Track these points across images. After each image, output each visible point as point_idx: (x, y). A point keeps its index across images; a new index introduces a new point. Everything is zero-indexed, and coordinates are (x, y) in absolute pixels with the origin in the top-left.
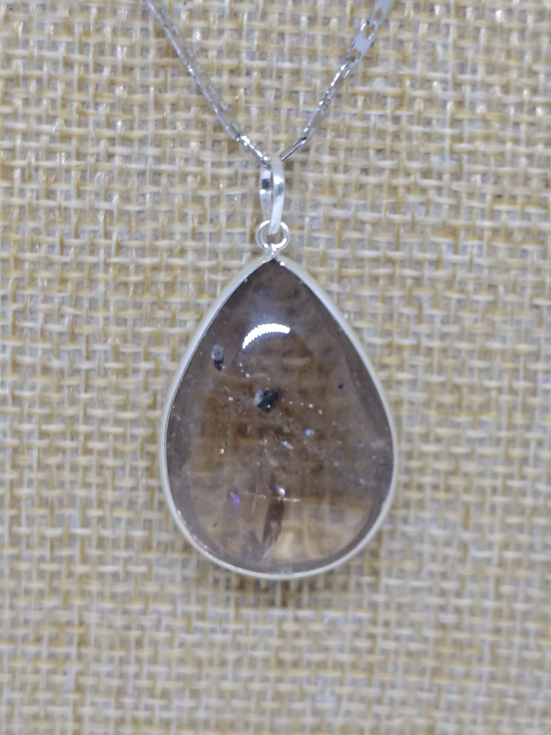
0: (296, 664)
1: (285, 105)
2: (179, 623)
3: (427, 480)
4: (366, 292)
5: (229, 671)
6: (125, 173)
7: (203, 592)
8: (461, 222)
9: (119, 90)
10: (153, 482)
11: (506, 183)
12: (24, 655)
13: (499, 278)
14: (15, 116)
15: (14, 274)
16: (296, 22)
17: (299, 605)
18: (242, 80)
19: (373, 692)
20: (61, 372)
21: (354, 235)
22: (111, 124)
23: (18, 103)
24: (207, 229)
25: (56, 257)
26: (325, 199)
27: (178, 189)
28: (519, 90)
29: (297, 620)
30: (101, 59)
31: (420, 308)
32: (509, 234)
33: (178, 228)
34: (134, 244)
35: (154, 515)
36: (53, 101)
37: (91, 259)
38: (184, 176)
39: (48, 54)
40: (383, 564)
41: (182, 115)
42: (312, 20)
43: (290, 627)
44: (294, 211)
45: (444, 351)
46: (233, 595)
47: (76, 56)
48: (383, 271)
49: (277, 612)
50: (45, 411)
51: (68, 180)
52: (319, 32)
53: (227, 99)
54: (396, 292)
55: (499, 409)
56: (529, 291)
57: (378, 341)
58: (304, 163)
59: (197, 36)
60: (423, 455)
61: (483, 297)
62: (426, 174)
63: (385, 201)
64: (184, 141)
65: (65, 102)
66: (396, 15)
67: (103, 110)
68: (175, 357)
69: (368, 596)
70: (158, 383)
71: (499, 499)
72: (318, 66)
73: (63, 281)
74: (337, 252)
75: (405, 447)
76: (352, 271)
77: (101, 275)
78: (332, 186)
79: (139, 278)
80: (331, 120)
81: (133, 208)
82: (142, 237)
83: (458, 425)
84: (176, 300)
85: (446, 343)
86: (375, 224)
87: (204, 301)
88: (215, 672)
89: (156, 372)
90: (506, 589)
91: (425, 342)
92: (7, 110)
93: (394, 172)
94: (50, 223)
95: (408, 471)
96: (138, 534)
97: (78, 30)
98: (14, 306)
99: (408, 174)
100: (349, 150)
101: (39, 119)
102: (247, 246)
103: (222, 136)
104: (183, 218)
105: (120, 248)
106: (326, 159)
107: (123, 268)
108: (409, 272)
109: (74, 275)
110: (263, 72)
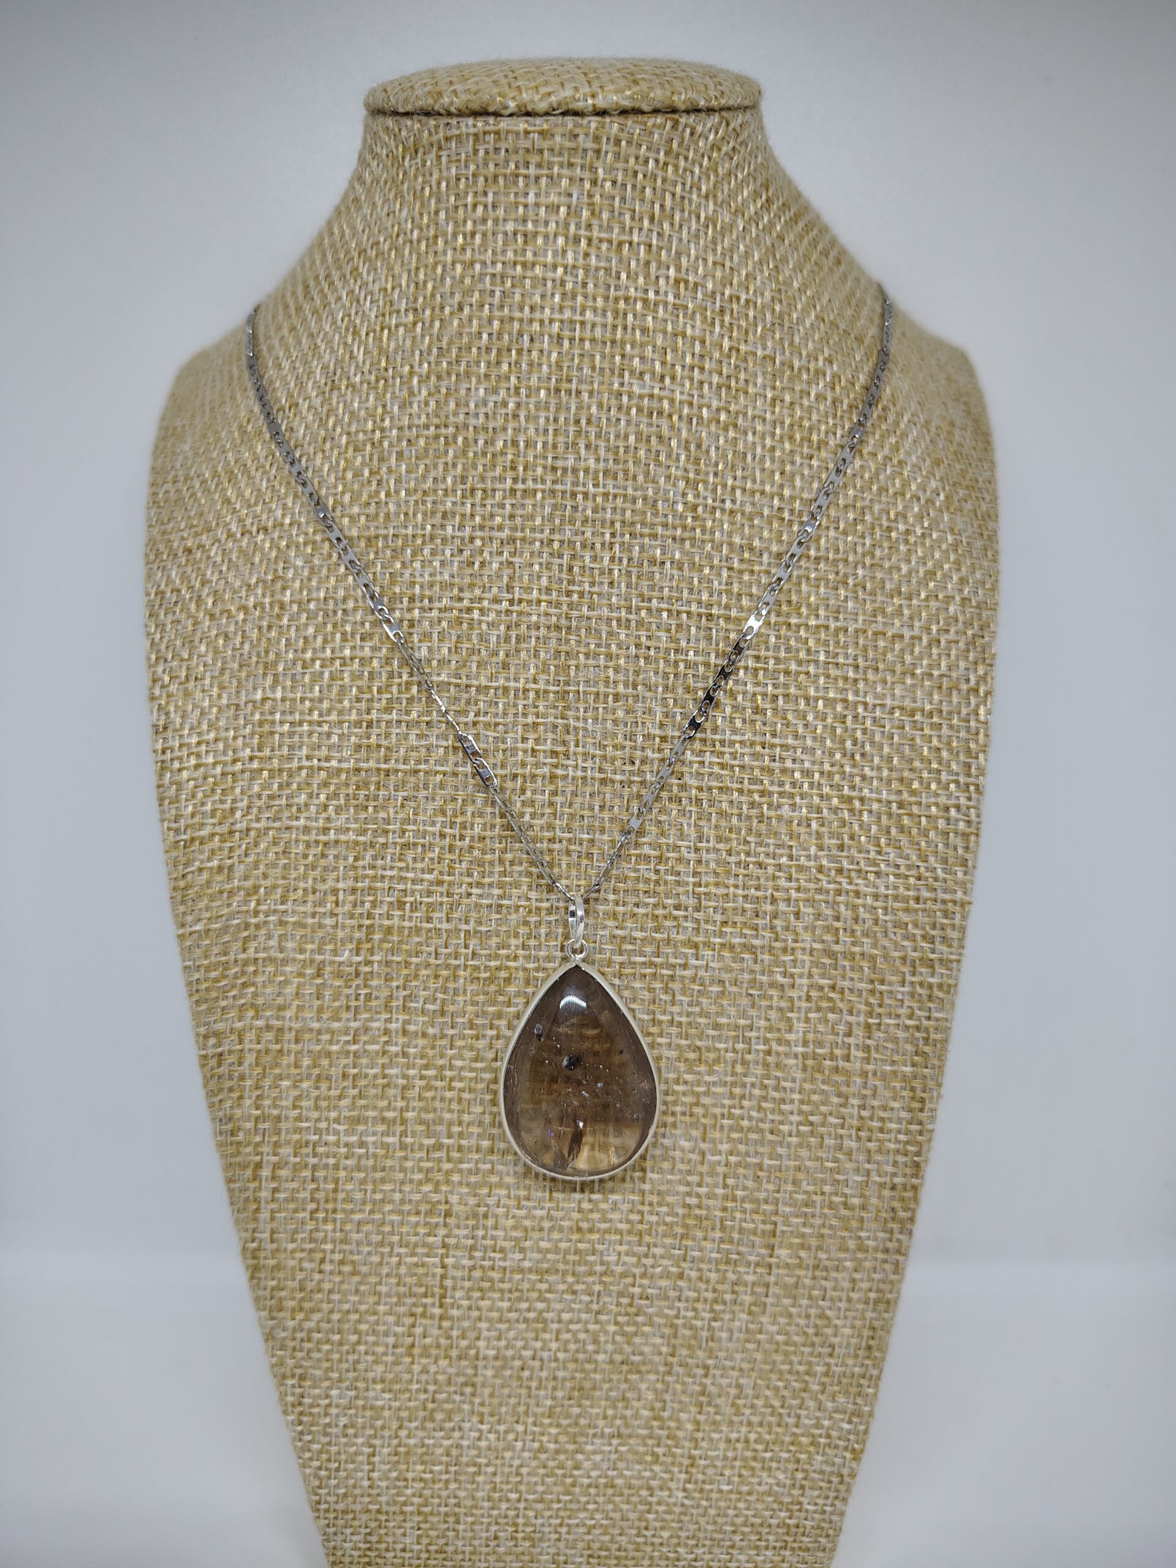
0: (591, 1231)
1: (585, 862)
2: (513, 1203)
3: (678, 1109)
4: (637, 985)
5: (545, 1234)
6: (477, 905)
7: (527, 1182)
8: (700, 939)
9: (476, 853)
10: (495, 1109)
11: (730, 913)
12: (408, 1223)
13: (725, 976)
14: (407, 868)
15: (405, 972)
16: (592, 809)
17: (592, 1192)
18: (557, 846)
19: (644, 1249)
20: (435, 1036)
21: (630, 947)
22: (470, 875)
23: (410, 861)
24: (532, 942)
25: (432, 961)
26: (611, 923)
27: (514, 916)
28: (738, 853)
29: (590, 1201)
30: (464, 832)
31: (674, 995)
32: (732, 947)
33: (513, 942)
34: (484, 952)
35: (495, 1131)
36: (432, 859)
37: (457, 962)
38: (517, 908)
39: (430, 829)
40: (648, 1164)
41: (517, 868)
42: (602, 808)
43: (586, 1206)
44: (590, 931)
45: (690, 1024)
46: (548, 1184)
47: (448, 830)
48: (648, 971)
49: (577, 1196)
50: (424, 1062)
51: (441, 911)
52: (606, 815)
53: (547, 858)
54: (657, 985)
55: (725, 1062)
56: (745, 985)
57: (646, 1017)
58: (597, 900)
59: (527, 818)
60: (674, 1092)
61: (715, 989)
62: (677, 907)
63: (650, 924)
64: (517, 885)
65: (440, 860)
66: (657, 805)
67: (464, 865)
68: (510, 1027)
69: (639, 1186)
70: (499, 1044)
71: (725, 1122)
72: (606, 837)
73: (437, 977)
74: (618, 959)
75: (664, 1087)
76: (628, 971)
77: (461, 973)
78: (615, 915)
79: (487, 975)
80: (614, 872)
81: (483, 929)
82: (490, 948)
83: (699, 1073)
84: (512, 989)
85: (691, 1019)
86: (643, 940)
87: (530, 990)
88: (536, 1235)
89: (498, 1037)
90: (730, 1181)
91: (677, 1018)
92: (402, 865)
93: (655, 906)
94: (428, 938)
95: (665, 1103)
96: (486, 1143)
97: (449, 813)
98: (405, 993)
99: (665, 908)
100: (626, 891)
101: (423, 871)
102: (559, 954)
103: (543, 882)
104: (516, 935)
105: (474, 954)
106: (611, 897)
107: (476, 968)
108: (665, 972)
109: (445, 973)
110: (569, 840)
